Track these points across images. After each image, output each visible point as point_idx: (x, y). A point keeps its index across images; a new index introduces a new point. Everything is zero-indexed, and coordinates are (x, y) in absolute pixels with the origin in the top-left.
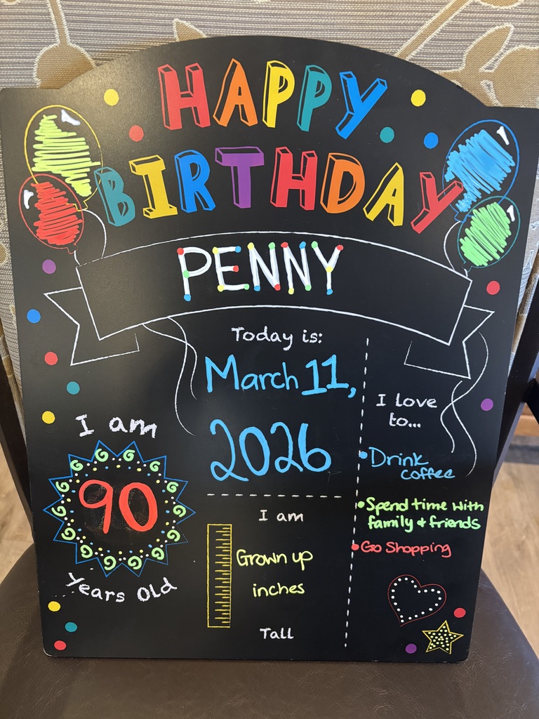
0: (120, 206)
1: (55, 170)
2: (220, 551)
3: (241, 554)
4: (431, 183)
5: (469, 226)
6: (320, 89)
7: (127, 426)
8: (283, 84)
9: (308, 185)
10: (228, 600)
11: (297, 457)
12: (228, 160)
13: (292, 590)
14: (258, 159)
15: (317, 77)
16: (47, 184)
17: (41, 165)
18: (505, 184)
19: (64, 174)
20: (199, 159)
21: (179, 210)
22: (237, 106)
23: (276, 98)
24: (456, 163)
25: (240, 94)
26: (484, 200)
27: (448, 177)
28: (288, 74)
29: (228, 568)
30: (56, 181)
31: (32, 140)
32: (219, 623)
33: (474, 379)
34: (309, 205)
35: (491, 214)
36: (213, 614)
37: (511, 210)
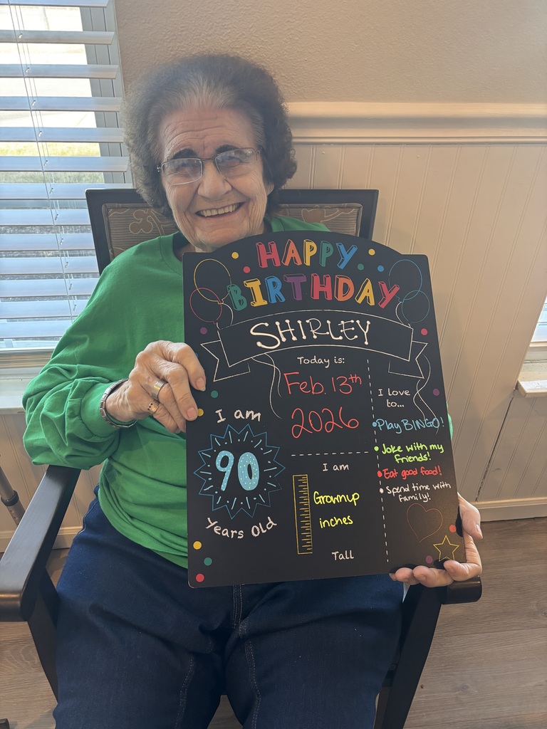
0: (240, 301)
2: (302, 494)
3: (317, 496)
4: (384, 286)
6: (328, 250)
7: (244, 415)
8: (312, 249)
9: (328, 289)
10: (310, 531)
12: (290, 280)
14: (304, 279)
15: (325, 246)
20: (276, 279)
21: (268, 302)
23: (309, 255)
25: (293, 253)
28: (314, 245)
29: (307, 506)
32: (305, 550)
33: (426, 378)
34: (329, 298)
36: (302, 543)
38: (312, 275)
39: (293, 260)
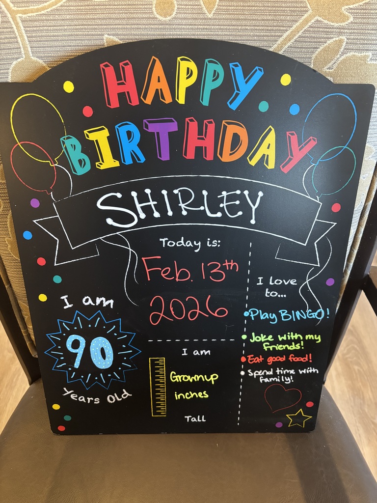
0: (80, 161)
2: (158, 373)
3: (173, 375)
4: (294, 139)
6: (216, 76)
7: (94, 301)
8: (189, 73)
9: (208, 143)
10: (164, 401)
12: (152, 128)
14: (174, 127)
15: (213, 67)
20: (132, 127)
21: (120, 163)
22: (157, 90)
23: (184, 83)
25: (159, 81)
26: (331, 149)
28: (193, 66)
29: (163, 383)
32: (159, 414)
33: (322, 266)
34: (210, 157)
36: (155, 409)
38: (187, 119)
39: (158, 94)
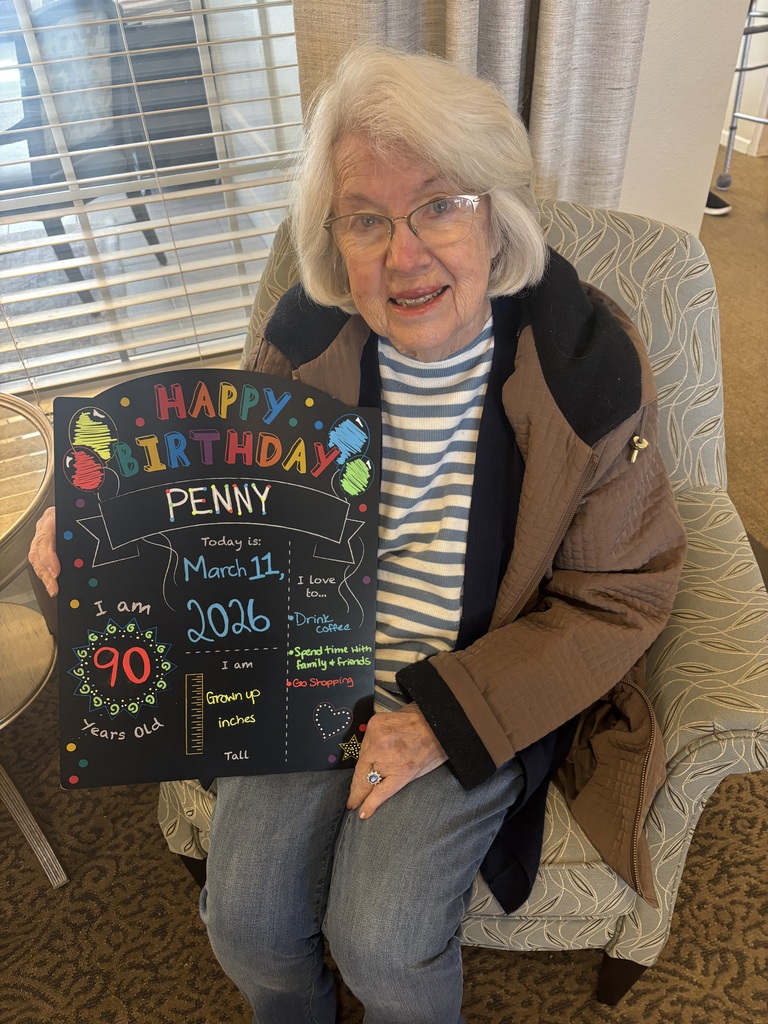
0: (129, 465)
1: (87, 444)
2: (195, 694)
3: (210, 695)
4: (321, 448)
5: (345, 472)
6: (252, 398)
7: (130, 608)
8: (230, 395)
9: (247, 450)
10: (201, 732)
11: (247, 622)
12: (197, 437)
13: (246, 720)
14: (217, 436)
15: (249, 391)
16: (82, 452)
17: (78, 442)
18: (363, 448)
19: (93, 446)
20: (180, 437)
21: (167, 466)
22: (203, 407)
23: (226, 402)
24: (335, 438)
25: (204, 400)
26: (352, 458)
27: (331, 445)
28: (233, 389)
29: (200, 707)
30: (89, 451)
31: (74, 426)
32: (195, 750)
33: (357, 563)
34: (249, 462)
35: (357, 465)
36: (191, 744)
37: (368, 463)
38: (228, 431)
39: (203, 410)
